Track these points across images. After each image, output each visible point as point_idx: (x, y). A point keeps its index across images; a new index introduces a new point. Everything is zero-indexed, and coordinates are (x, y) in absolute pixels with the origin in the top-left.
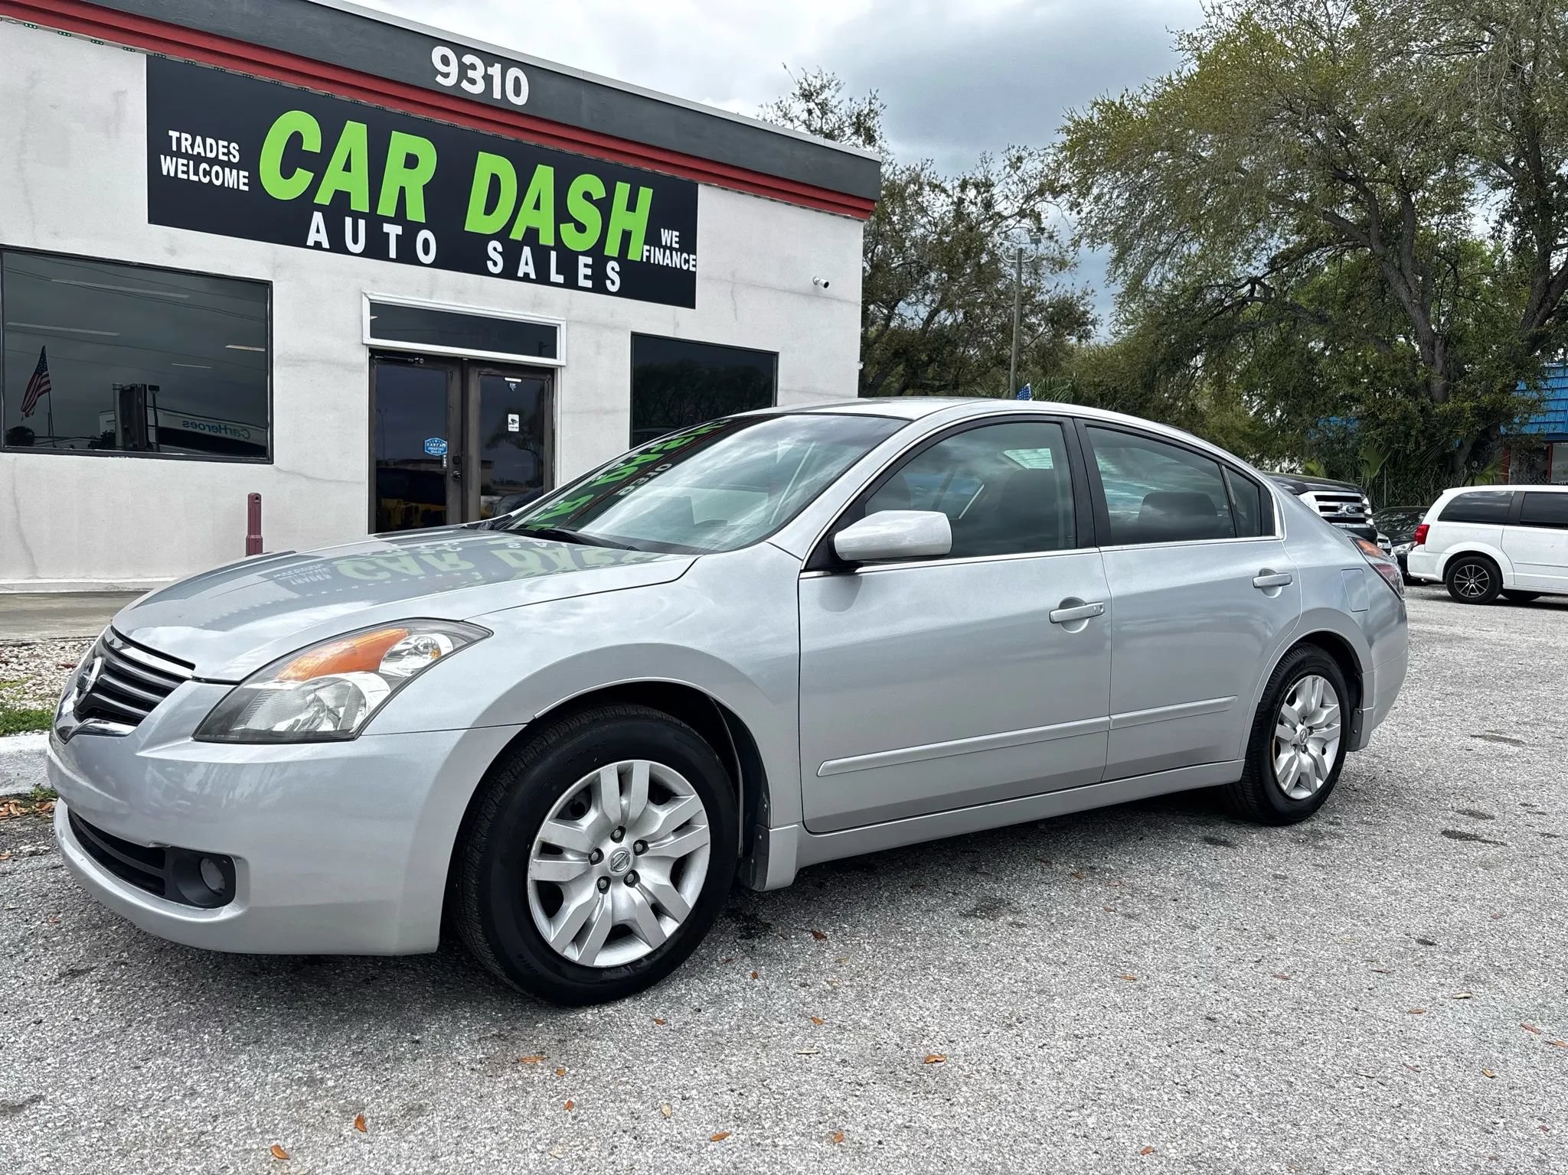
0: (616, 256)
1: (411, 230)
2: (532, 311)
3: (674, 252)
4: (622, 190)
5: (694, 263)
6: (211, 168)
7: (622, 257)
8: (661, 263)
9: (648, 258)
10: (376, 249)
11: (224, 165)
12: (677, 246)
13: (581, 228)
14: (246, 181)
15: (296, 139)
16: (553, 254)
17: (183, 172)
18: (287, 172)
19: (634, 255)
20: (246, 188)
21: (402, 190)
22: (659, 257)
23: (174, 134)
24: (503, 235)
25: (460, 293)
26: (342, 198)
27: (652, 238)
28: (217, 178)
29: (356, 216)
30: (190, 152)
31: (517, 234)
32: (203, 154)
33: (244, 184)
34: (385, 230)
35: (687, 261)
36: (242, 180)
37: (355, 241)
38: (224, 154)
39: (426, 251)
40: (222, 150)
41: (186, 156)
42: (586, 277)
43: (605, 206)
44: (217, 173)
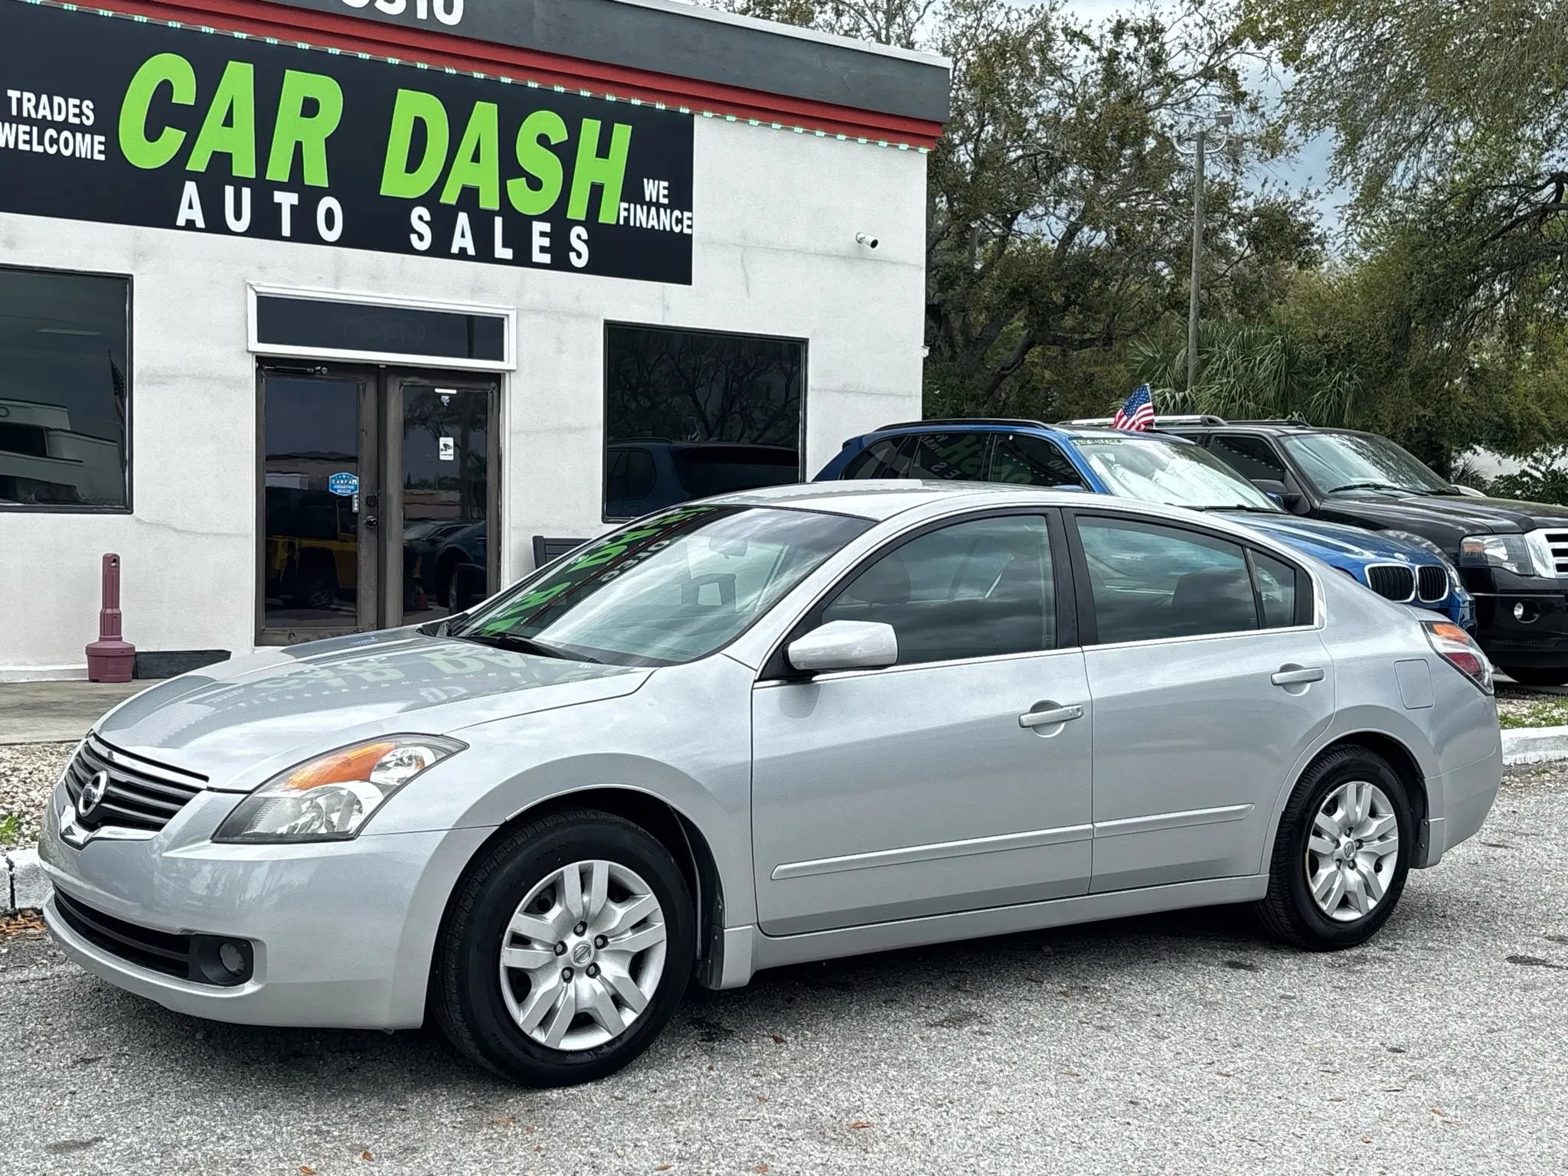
0: (583, 219)
1: (310, 197)
2: (471, 299)
3: (662, 210)
4: (591, 129)
5: (689, 222)
6: (59, 134)
7: (591, 220)
8: (644, 226)
9: (627, 219)
10: (265, 226)
11: (74, 129)
12: (665, 201)
13: (535, 184)
14: (102, 148)
15: (165, 89)
16: (498, 221)
17: (25, 142)
18: (152, 132)
19: (607, 216)
20: (102, 157)
21: (298, 146)
22: (641, 217)
23: (14, 94)
24: (431, 199)
25: (374, 279)
26: (221, 161)
27: (632, 193)
28: (66, 147)
29: (239, 183)
30: (33, 115)
31: (450, 196)
32: (49, 118)
33: (100, 152)
34: (276, 200)
35: (679, 221)
36: (98, 147)
37: (238, 216)
38: (75, 115)
39: (330, 225)
40: (73, 110)
41: (30, 121)
42: (543, 249)
43: (567, 153)
44: (66, 140)
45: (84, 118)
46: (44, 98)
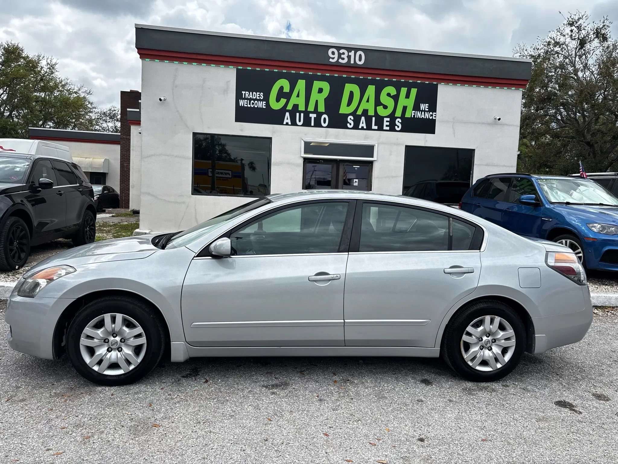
0: (400, 116)
1: (319, 115)
2: (364, 140)
3: (426, 112)
4: (404, 90)
5: (435, 116)
6: (254, 102)
7: (403, 117)
8: (420, 117)
9: (414, 116)
10: (307, 123)
11: (258, 100)
12: (427, 110)
13: (385, 107)
14: (265, 105)
15: (282, 88)
16: (374, 119)
17: (246, 104)
18: (278, 100)
19: (408, 115)
20: (265, 107)
21: (317, 101)
22: (419, 115)
23: (243, 92)
24: (354, 114)
25: (336, 137)
26: (296, 106)
27: (416, 108)
28: (256, 105)
29: (300, 112)
30: (248, 97)
31: (359, 112)
32: (252, 98)
33: (264, 106)
34: (310, 116)
35: (432, 115)
36: (264, 105)
37: (300, 121)
38: (258, 97)
39: (325, 122)
40: (258, 95)
41: (247, 99)
42: (387, 126)
43: (396, 98)
44: (256, 103)
45: (261, 97)
46: (251, 93)
